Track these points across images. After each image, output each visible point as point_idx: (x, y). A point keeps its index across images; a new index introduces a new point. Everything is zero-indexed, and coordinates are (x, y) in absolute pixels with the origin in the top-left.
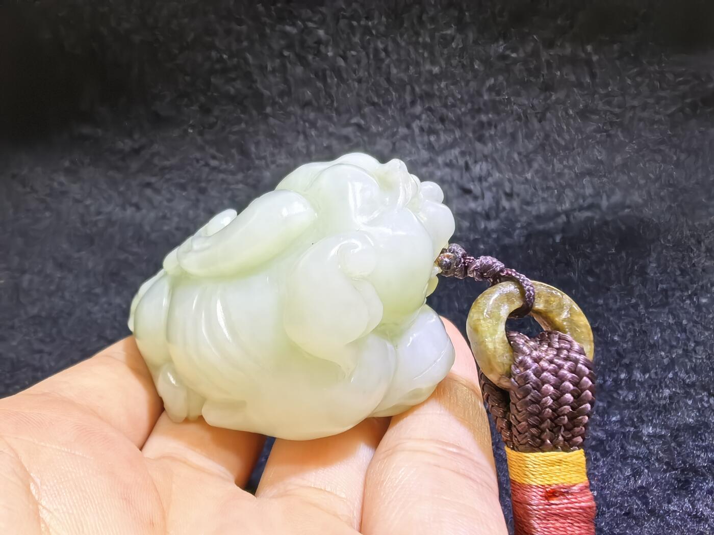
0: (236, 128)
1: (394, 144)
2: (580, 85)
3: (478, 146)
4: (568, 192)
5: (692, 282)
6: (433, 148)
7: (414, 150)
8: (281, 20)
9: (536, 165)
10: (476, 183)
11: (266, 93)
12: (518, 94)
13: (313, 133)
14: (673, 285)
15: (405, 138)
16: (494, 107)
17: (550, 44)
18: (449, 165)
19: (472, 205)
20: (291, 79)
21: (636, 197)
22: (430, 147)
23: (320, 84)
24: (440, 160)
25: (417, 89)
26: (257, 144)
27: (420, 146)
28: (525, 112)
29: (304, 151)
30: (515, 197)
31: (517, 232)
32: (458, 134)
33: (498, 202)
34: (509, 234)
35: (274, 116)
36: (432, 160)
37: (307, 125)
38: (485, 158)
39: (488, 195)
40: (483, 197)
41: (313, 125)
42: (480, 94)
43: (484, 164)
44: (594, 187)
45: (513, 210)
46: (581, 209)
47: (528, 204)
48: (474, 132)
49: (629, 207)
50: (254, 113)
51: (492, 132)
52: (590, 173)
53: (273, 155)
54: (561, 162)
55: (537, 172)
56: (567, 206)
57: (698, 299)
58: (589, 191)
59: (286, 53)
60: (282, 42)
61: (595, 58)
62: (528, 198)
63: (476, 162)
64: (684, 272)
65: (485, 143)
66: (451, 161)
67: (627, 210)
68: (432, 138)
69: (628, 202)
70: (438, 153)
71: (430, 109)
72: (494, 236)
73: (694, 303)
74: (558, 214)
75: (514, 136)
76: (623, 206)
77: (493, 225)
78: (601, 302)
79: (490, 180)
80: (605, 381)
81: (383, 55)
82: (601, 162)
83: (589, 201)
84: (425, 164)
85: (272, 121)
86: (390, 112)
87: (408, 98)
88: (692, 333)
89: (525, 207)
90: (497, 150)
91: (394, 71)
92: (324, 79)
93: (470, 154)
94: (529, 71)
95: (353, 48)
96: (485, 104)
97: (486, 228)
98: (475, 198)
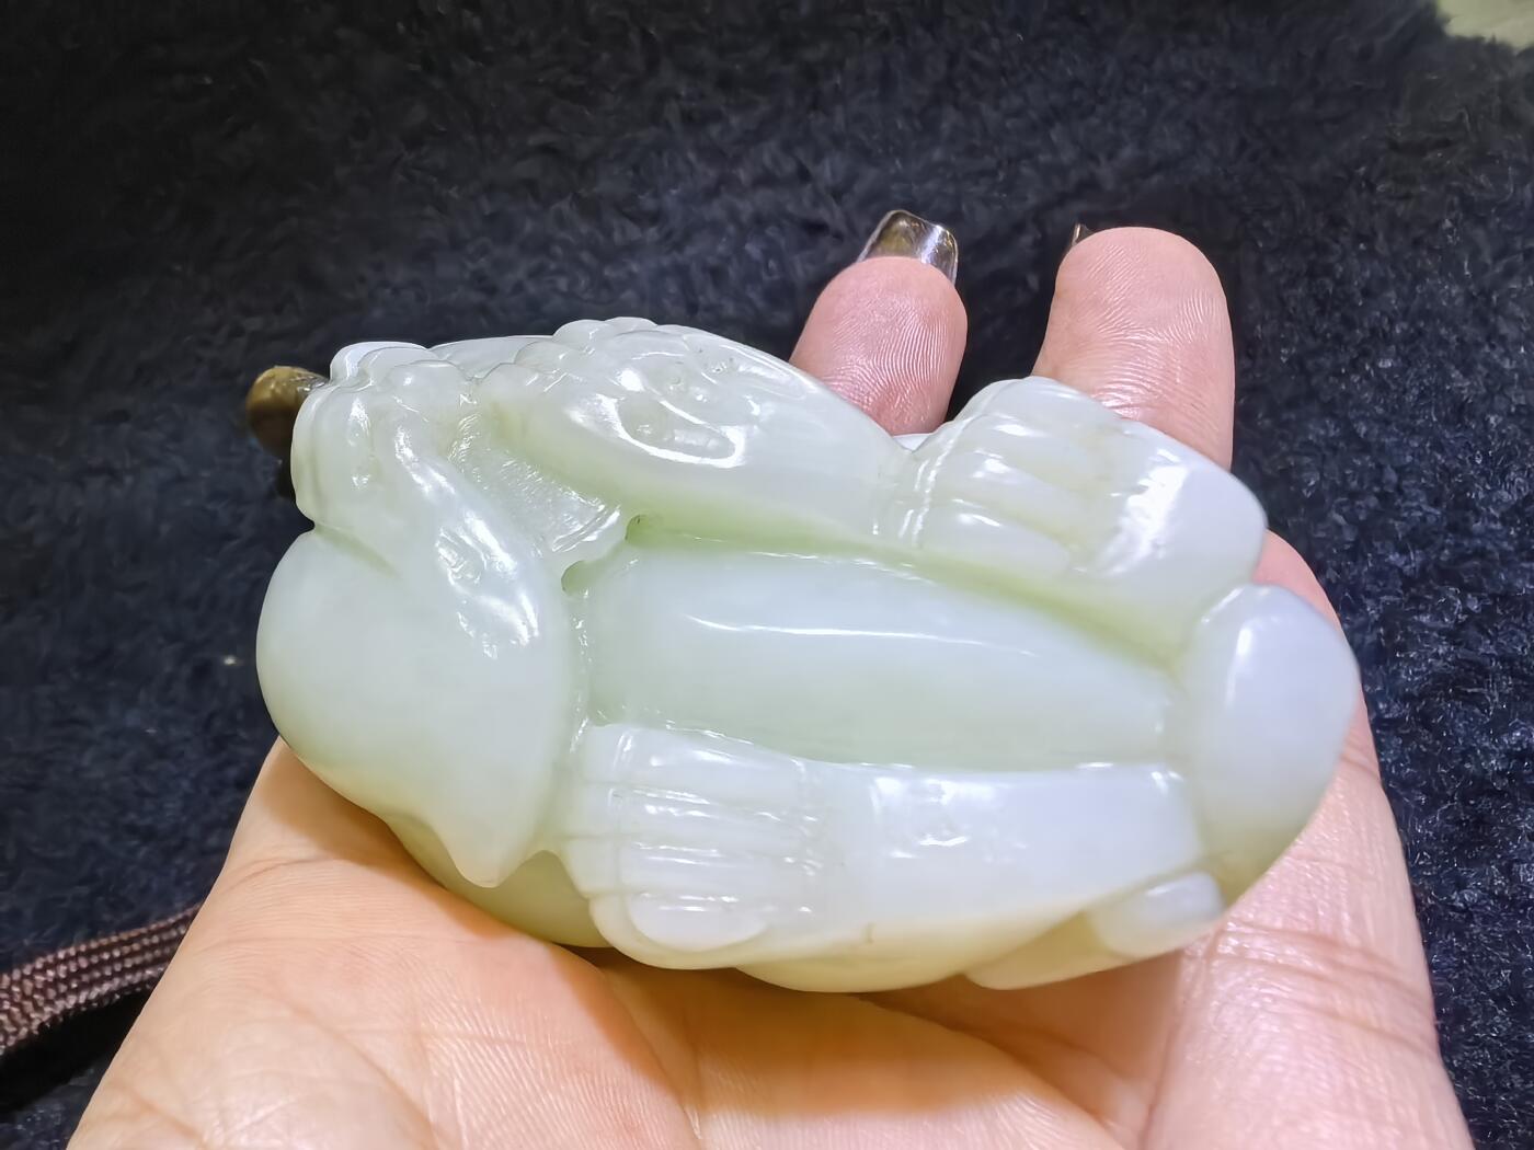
1: (636, 168)
3: (817, 120)
4: (1026, 170)
5: (1349, 323)
6: (720, 151)
9: (945, 126)
10: (832, 203)
11: (324, 135)
14: (1311, 343)
18: (766, 180)
21: (1169, 141)
22: (713, 154)
23: (437, 83)
24: (743, 175)
25: (655, 33)
27: (692, 156)
28: (895, 17)
29: (444, 239)
32: (764, 107)
36: (724, 183)
37: (433, 179)
38: (837, 141)
41: (446, 177)
43: (836, 155)
44: (1075, 142)
48: (798, 94)
49: (1158, 168)
51: (837, 81)
52: (1059, 114)
53: (377, 268)
54: (995, 105)
55: (952, 142)
56: (1032, 200)
57: (1373, 365)
58: (1068, 156)
59: (343, 33)
63: (818, 158)
64: (1324, 306)
65: (827, 112)
66: (765, 169)
67: (1156, 179)
68: (714, 130)
69: (1154, 157)
70: (737, 160)
73: (1367, 376)
74: (1019, 226)
75: (886, 80)
79: (860, 188)
82: (1076, 83)
83: (1074, 176)
84: (712, 193)
88: (1382, 448)
90: (856, 118)
92: (444, 68)
93: (802, 143)
96: (805, 23)
98: (838, 236)
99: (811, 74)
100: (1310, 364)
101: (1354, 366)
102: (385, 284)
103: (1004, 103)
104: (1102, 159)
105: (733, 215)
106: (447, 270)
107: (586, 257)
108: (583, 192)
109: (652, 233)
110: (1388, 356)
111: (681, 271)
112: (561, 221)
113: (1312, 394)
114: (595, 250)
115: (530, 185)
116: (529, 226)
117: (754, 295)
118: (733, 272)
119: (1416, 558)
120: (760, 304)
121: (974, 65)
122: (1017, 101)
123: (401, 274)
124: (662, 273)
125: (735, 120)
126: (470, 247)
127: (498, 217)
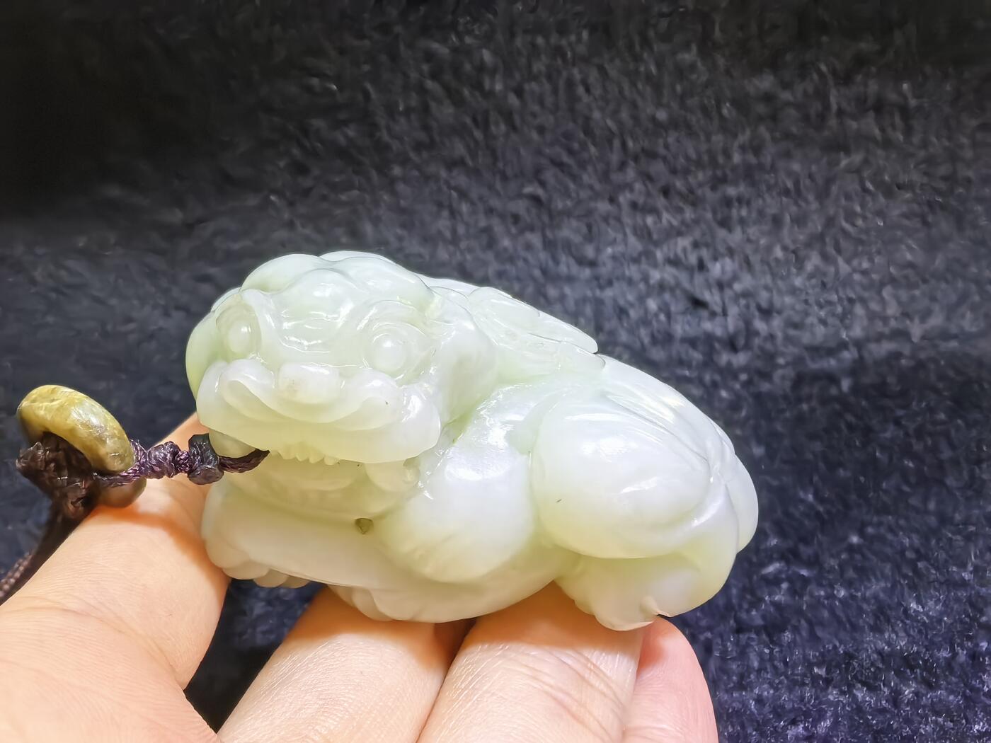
0: (343, 197)
1: (589, 227)
2: (887, 144)
3: (722, 233)
4: (859, 310)
6: (650, 234)
7: (620, 237)
8: (425, 31)
9: (809, 267)
10: (715, 291)
11: (395, 145)
12: (788, 155)
13: (465, 208)
15: (606, 219)
16: (748, 174)
17: (845, 79)
18: (674, 262)
19: (708, 326)
20: (434, 124)
21: (968, 323)
22: (644, 234)
23: (478, 134)
24: (659, 253)
25: (630, 144)
26: (376, 221)
27: (628, 231)
28: (797, 183)
29: (448, 234)
30: (775, 314)
31: (780, 372)
32: (689, 214)
33: (748, 323)
34: (766, 376)
35: (405, 180)
36: (648, 255)
37: (454, 194)
38: (731, 252)
39: (733, 311)
40: (725, 313)
41: (463, 195)
42: (727, 154)
43: (728, 260)
44: (900, 303)
45: (772, 337)
46: (879, 338)
47: (796, 326)
48: (714, 212)
49: (955, 337)
50: (374, 174)
51: (744, 212)
52: (893, 281)
53: (400, 239)
54: (848, 262)
55: (811, 276)
56: (857, 332)
58: (892, 310)
59: (430, 84)
60: (425, 67)
61: (913, 102)
62: (796, 319)
63: (715, 259)
65: (730, 230)
66: (676, 255)
67: (953, 344)
68: (650, 220)
69: (954, 329)
70: (657, 244)
71: (647, 177)
72: (743, 377)
74: (843, 345)
75: (777, 221)
76: (946, 336)
77: (741, 359)
78: (932, 506)
79: (737, 287)
80: (955, 655)
81: (581, 90)
82: (911, 265)
83: (893, 323)
84: (636, 260)
85: (401, 187)
86: (585, 178)
87: (615, 158)
89: (792, 332)
90: (749, 240)
91: (597, 115)
92: (484, 125)
93: (707, 245)
94: (806, 118)
95: (535, 78)
96: (734, 169)
97: (729, 364)
98: (713, 315)
99: (728, 202)
103: (855, 262)
104: (917, 320)
105: (646, 279)
107: (537, 273)
108: (549, 234)
109: (587, 272)
111: (599, 302)
112: (529, 247)
114: (544, 272)
115: (516, 218)
116: (506, 242)
117: (643, 332)
118: (633, 314)
120: (647, 340)
121: (843, 231)
122: (865, 265)
124: (585, 300)
125: (666, 217)
126: (463, 245)
127: (487, 230)
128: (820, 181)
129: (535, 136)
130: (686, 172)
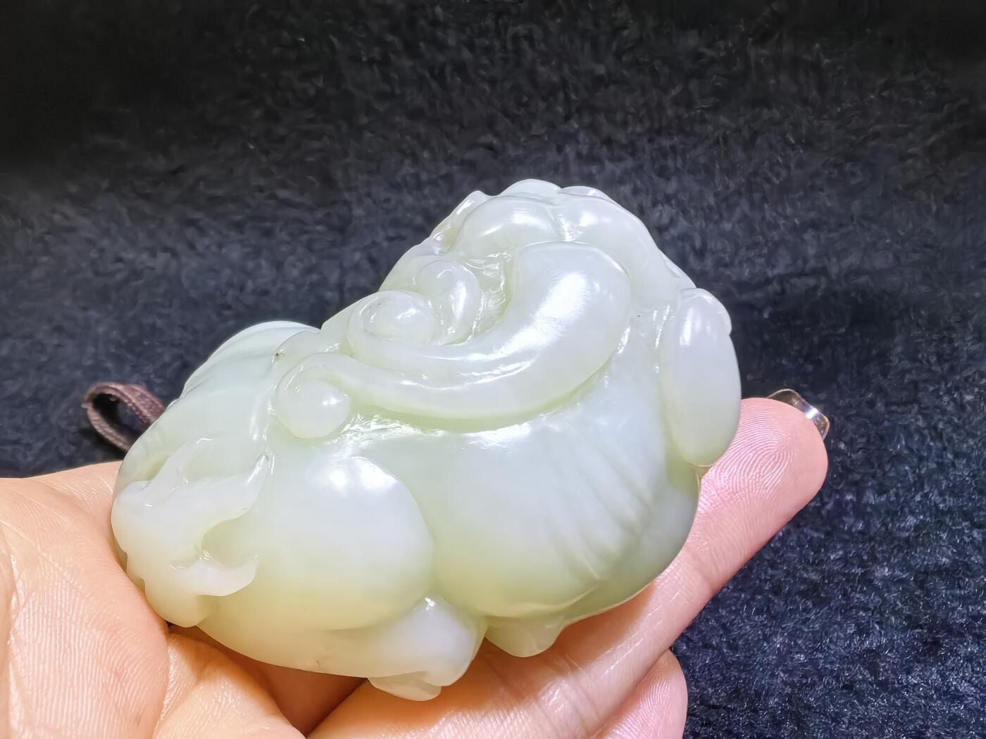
100: (921, 385)
101: (949, 392)
102: (369, 195)
106: (409, 200)
110: (972, 392)
113: (916, 401)
115: (473, 165)
119: (951, 501)
121: (768, 180)
123: (381, 193)
126: (427, 191)
127: (448, 177)
128: (746, 133)
129: (486, 87)
130: (625, 124)
